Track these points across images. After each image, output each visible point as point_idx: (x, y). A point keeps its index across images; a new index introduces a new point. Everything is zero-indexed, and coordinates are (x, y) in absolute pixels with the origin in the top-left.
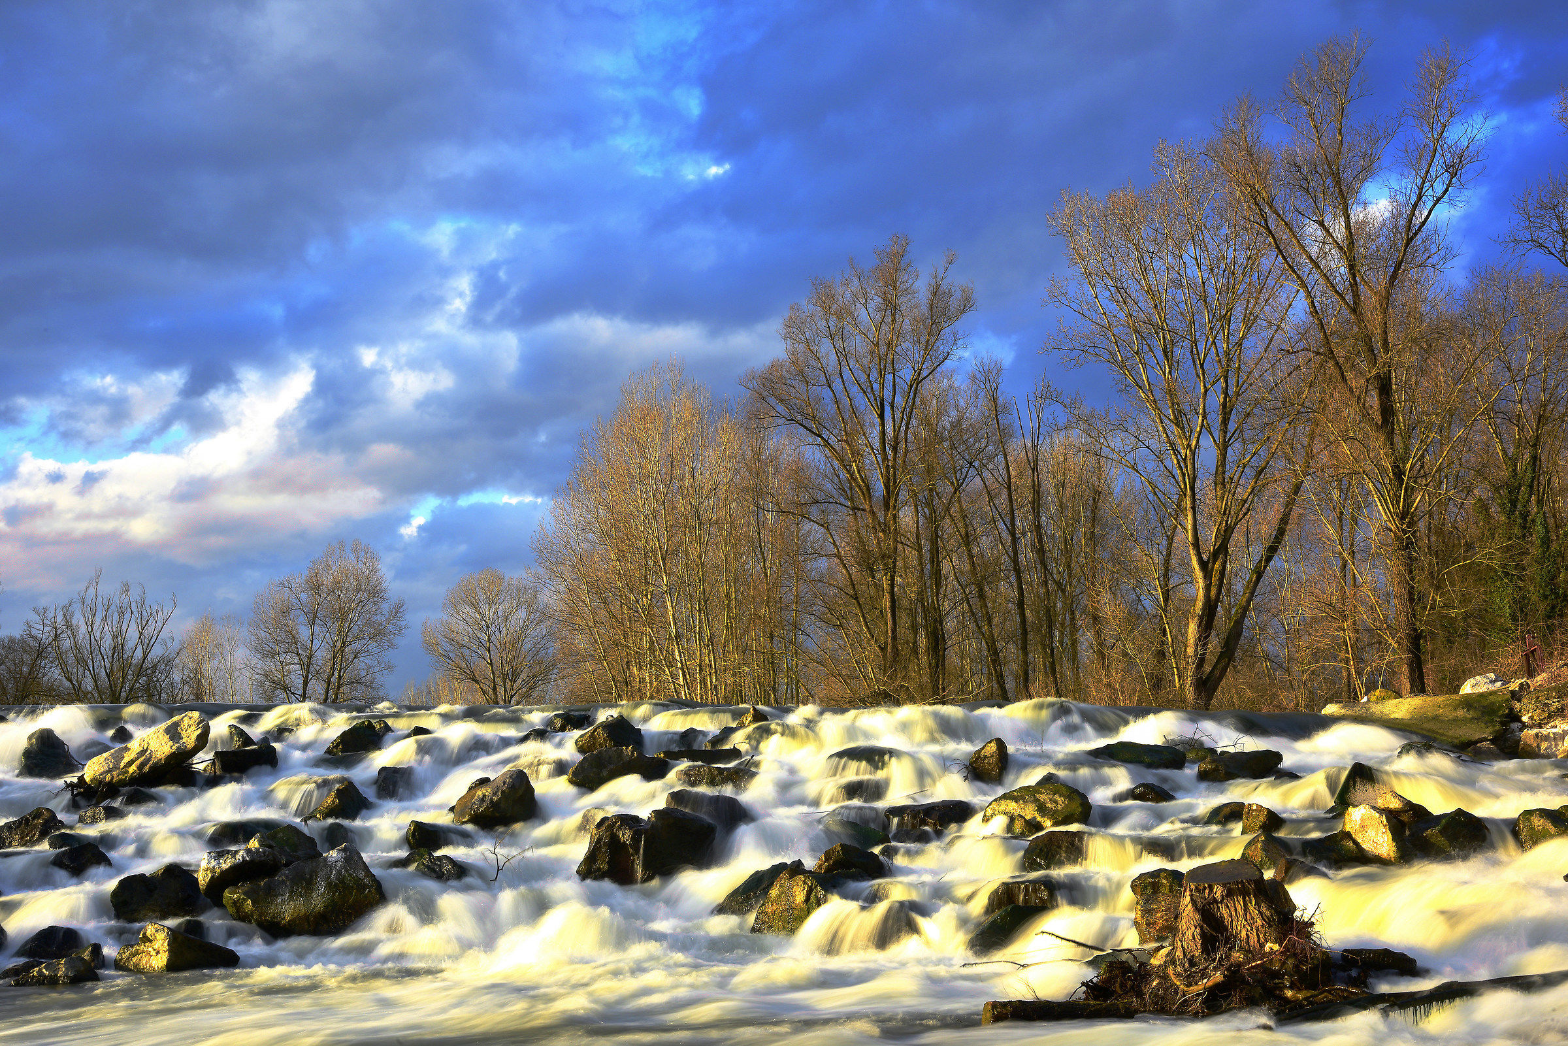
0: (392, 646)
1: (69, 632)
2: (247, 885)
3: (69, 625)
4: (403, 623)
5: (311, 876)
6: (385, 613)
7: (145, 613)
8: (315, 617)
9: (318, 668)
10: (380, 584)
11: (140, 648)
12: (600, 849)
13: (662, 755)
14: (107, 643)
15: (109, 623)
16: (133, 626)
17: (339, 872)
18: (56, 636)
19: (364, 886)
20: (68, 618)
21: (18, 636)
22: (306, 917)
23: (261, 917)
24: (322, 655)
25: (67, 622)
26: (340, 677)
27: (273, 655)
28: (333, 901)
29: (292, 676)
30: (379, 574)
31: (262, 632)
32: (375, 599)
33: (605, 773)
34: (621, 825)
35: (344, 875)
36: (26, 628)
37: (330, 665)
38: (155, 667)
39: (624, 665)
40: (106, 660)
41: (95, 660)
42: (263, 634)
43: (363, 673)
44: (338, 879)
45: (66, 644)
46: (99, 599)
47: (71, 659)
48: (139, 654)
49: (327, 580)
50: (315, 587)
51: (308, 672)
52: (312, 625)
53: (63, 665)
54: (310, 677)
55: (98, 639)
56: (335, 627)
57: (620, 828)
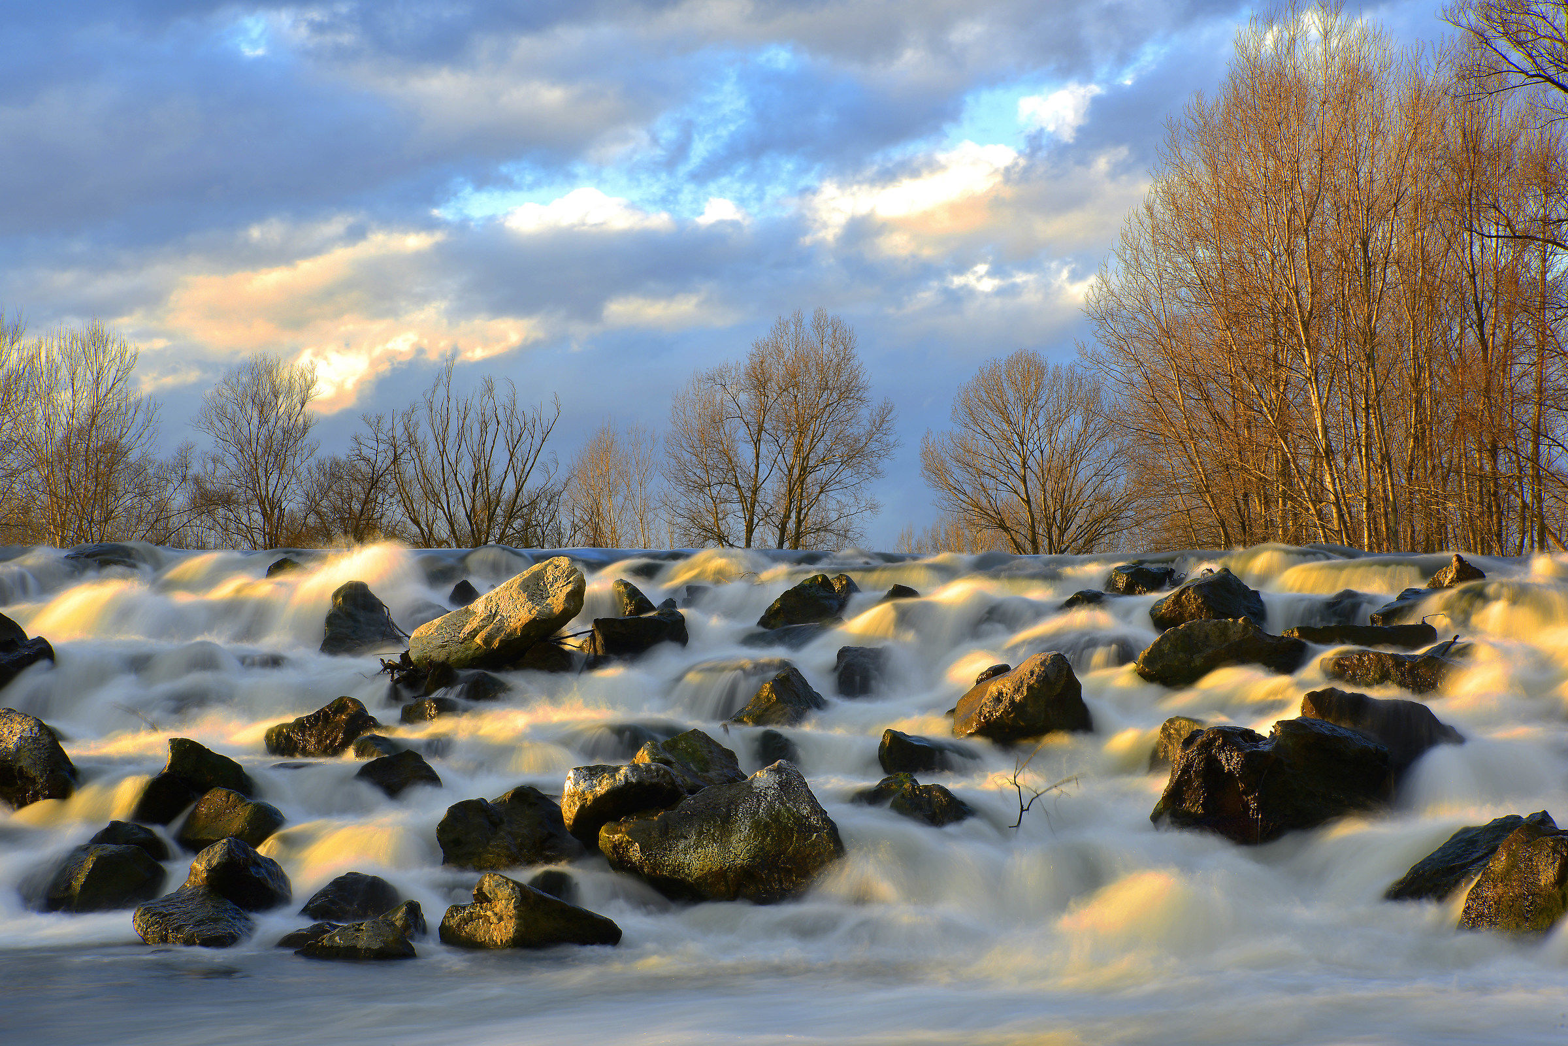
0: (876, 473)
1: (414, 453)
2: (634, 822)
3: (412, 442)
4: (891, 439)
5: (729, 811)
6: (864, 422)
7: (515, 423)
8: (761, 429)
9: (766, 508)
10: (856, 377)
11: (511, 475)
12: (1189, 782)
13: (1296, 634)
14: (466, 468)
15: (468, 439)
16: (501, 442)
17: (771, 806)
18: (396, 458)
19: (812, 829)
20: (411, 430)
21: (344, 458)
22: (721, 874)
23: (655, 871)
24: (772, 489)
25: (410, 436)
26: (799, 522)
27: (702, 487)
28: (762, 849)
29: (730, 519)
30: (855, 362)
31: (684, 452)
32: (850, 401)
33: (1198, 661)
34: (1224, 744)
35: (779, 811)
36: (355, 445)
37: (784, 503)
38: (533, 504)
39: (1240, 497)
40: (465, 494)
41: (449, 493)
42: (687, 456)
43: (834, 515)
44: (770, 816)
45: (409, 469)
46: (453, 403)
47: (416, 492)
48: (510, 486)
49: (778, 372)
50: (759, 381)
51: (753, 514)
52: (757, 443)
53: (407, 503)
54: (756, 521)
55: (453, 461)
56: (790, 446)
57: (1221, 748)
